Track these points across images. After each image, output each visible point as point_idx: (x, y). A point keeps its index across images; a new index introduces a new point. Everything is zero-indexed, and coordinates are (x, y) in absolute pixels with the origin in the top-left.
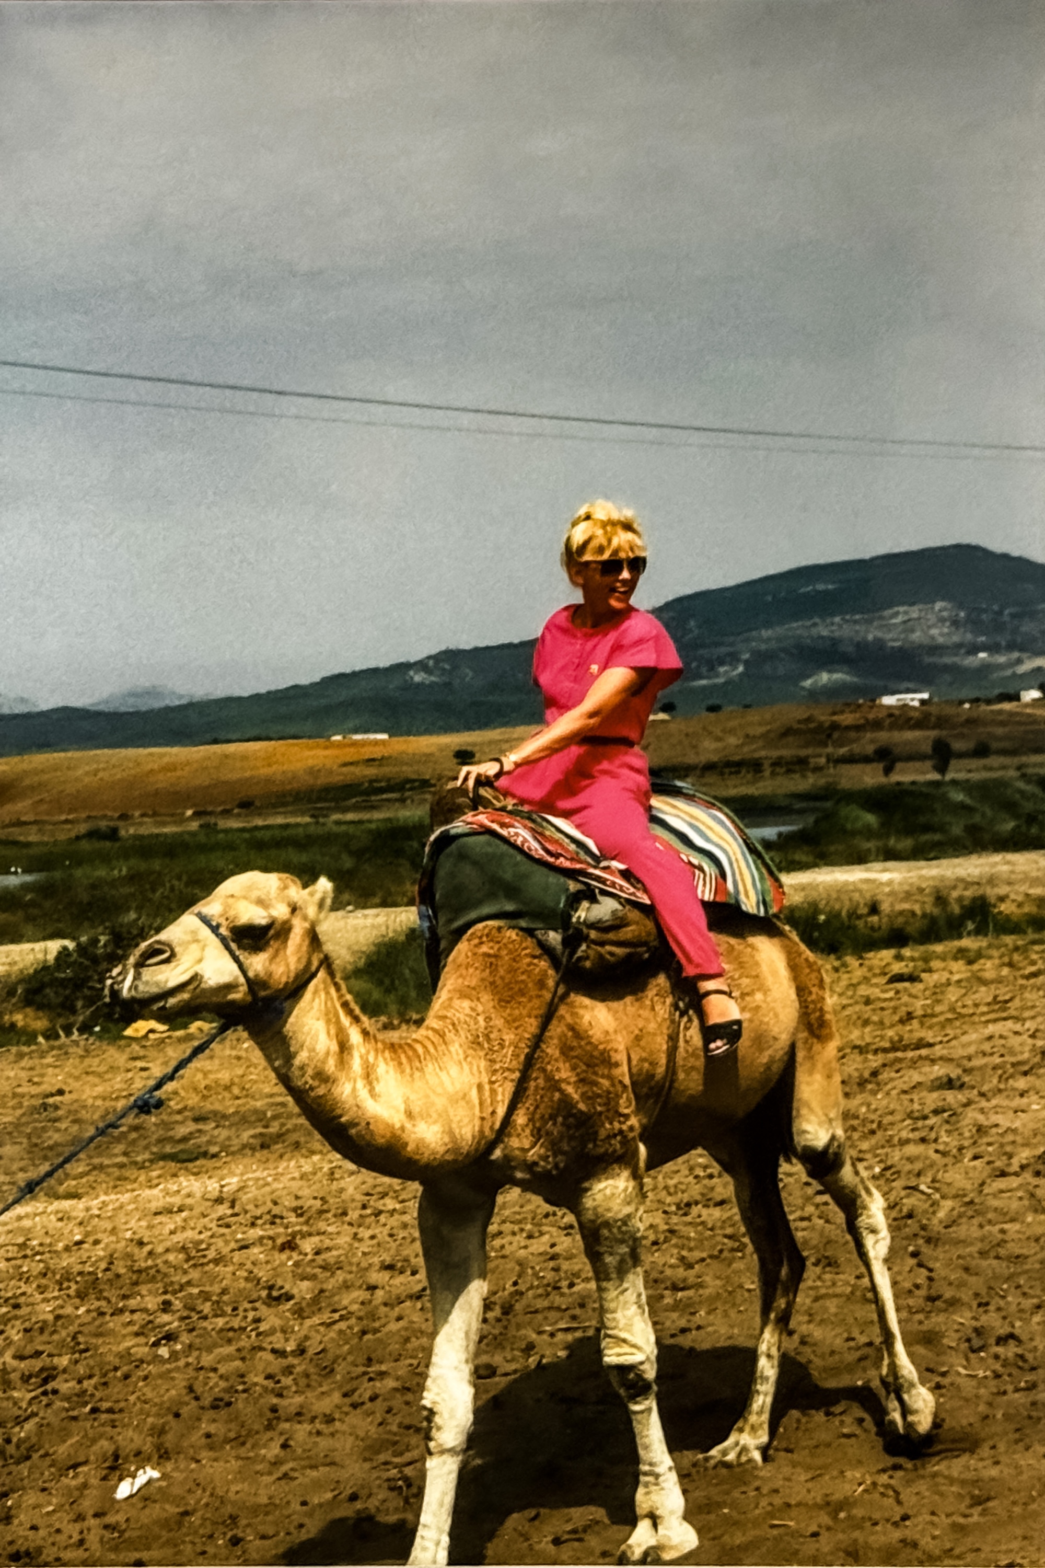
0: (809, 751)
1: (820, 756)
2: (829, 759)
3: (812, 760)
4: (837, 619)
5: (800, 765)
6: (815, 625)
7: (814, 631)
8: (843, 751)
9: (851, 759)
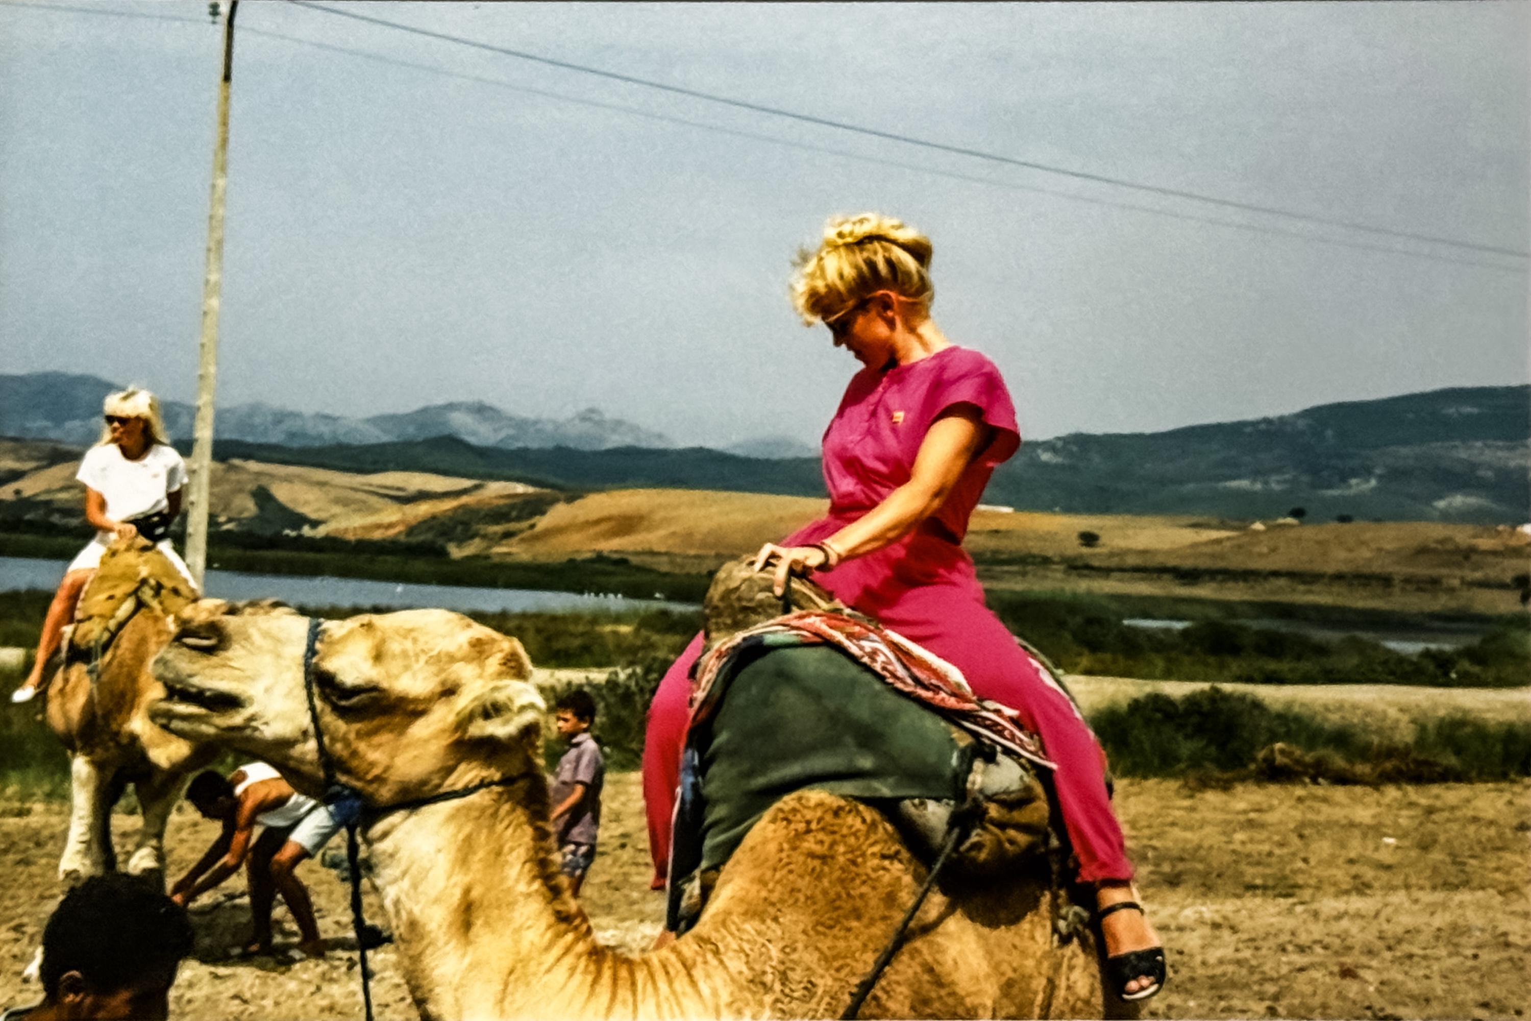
0: (1444, 571)
1: (1455, 577)
2: (1463, 581)
3: (1444, 581)
4: (1479, 444)
5: (1433, 584)
6: (1455, 447)
7: (1455, 454)
8: (1478, 575)
9: (1484, 584)
